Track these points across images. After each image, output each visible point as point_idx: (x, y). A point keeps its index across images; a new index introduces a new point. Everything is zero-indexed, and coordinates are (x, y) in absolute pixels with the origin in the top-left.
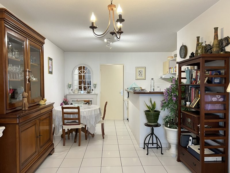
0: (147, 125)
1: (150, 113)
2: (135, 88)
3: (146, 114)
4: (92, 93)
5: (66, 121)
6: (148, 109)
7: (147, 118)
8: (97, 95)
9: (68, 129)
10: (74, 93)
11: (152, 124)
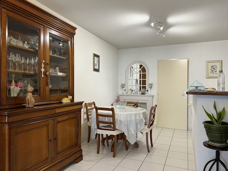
0: (207, 145)
1: (212, 125)
2: (199, 88)
3: (205, 127)
4: (147, 95)
5: (101, 125)
6: (209, 120)
7: (207, 134)
8: (153, 96)
9: (107, 135)
10: (127, 93)
11: (217, 145)
